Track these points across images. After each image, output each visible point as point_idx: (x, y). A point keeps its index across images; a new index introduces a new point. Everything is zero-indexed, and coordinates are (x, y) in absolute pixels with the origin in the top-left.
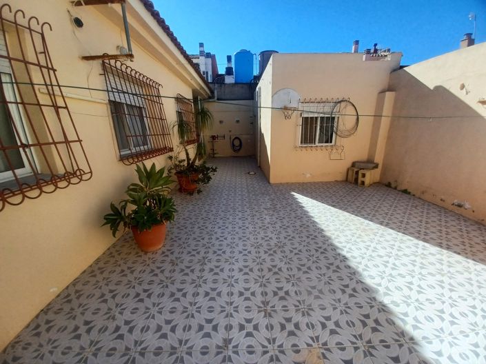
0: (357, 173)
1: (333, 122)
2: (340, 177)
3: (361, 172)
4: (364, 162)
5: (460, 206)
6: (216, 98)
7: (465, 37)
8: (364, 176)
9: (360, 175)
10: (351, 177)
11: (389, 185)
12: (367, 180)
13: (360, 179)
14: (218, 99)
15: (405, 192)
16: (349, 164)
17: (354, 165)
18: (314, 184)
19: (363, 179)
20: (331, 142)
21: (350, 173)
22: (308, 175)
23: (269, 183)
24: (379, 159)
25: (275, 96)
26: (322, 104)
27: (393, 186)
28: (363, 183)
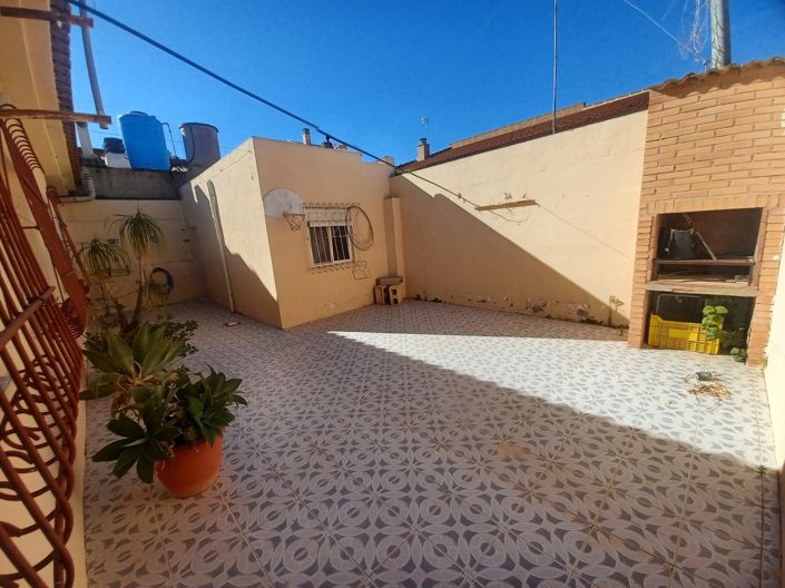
0: (386, 291)
1: (343, 233)
2: (368, 300)
3: (391, 288)
4: (385, 278)
5: (484, 301)
6: (93, 195)
7: (420, 143)
8: (395, 292)
9: (391, 292)
10: (380, 296)
11: (418, 298)
12: (399, 297)
13: (392, 297)
14: (98, 198)
15: (436, 301)
16: (372, 282)
17: (378, 282)
18: (344, 315)
19: (395, 297)
20: (348, 257)
21: (378, 292)
22: (332, 306)
23: (282, 329)
24: (401, 272)
25: (268, 198)
26: (332, 211)
27: (422, 297)
28: (396, 301)
